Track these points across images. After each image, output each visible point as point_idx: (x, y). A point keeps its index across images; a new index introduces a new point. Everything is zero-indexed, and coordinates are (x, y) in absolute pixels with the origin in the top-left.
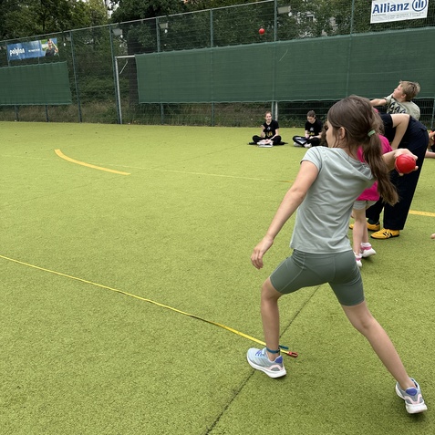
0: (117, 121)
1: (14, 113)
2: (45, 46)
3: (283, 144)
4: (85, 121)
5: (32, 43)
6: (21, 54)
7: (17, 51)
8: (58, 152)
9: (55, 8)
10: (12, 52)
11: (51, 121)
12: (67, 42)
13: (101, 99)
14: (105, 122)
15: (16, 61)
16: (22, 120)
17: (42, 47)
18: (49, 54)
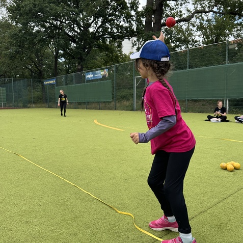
0: (133, 110)
1: (85, 106)
2: (102, 73)
3: (228, 121)
4: (117, 109)
5: (97, 72)
6: (91, 77)
7: (90, 76)
8: (95, 121)
9: (112, 58)
10: (87, 77)
11: (101, 109)
12: (112, 71)
13: (128, 99)
14: (127, 110)
15: (89, 81)
16: (88, 109)
17: (100, 73)
18: (104, 76)
